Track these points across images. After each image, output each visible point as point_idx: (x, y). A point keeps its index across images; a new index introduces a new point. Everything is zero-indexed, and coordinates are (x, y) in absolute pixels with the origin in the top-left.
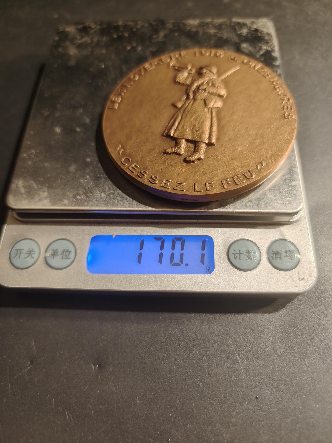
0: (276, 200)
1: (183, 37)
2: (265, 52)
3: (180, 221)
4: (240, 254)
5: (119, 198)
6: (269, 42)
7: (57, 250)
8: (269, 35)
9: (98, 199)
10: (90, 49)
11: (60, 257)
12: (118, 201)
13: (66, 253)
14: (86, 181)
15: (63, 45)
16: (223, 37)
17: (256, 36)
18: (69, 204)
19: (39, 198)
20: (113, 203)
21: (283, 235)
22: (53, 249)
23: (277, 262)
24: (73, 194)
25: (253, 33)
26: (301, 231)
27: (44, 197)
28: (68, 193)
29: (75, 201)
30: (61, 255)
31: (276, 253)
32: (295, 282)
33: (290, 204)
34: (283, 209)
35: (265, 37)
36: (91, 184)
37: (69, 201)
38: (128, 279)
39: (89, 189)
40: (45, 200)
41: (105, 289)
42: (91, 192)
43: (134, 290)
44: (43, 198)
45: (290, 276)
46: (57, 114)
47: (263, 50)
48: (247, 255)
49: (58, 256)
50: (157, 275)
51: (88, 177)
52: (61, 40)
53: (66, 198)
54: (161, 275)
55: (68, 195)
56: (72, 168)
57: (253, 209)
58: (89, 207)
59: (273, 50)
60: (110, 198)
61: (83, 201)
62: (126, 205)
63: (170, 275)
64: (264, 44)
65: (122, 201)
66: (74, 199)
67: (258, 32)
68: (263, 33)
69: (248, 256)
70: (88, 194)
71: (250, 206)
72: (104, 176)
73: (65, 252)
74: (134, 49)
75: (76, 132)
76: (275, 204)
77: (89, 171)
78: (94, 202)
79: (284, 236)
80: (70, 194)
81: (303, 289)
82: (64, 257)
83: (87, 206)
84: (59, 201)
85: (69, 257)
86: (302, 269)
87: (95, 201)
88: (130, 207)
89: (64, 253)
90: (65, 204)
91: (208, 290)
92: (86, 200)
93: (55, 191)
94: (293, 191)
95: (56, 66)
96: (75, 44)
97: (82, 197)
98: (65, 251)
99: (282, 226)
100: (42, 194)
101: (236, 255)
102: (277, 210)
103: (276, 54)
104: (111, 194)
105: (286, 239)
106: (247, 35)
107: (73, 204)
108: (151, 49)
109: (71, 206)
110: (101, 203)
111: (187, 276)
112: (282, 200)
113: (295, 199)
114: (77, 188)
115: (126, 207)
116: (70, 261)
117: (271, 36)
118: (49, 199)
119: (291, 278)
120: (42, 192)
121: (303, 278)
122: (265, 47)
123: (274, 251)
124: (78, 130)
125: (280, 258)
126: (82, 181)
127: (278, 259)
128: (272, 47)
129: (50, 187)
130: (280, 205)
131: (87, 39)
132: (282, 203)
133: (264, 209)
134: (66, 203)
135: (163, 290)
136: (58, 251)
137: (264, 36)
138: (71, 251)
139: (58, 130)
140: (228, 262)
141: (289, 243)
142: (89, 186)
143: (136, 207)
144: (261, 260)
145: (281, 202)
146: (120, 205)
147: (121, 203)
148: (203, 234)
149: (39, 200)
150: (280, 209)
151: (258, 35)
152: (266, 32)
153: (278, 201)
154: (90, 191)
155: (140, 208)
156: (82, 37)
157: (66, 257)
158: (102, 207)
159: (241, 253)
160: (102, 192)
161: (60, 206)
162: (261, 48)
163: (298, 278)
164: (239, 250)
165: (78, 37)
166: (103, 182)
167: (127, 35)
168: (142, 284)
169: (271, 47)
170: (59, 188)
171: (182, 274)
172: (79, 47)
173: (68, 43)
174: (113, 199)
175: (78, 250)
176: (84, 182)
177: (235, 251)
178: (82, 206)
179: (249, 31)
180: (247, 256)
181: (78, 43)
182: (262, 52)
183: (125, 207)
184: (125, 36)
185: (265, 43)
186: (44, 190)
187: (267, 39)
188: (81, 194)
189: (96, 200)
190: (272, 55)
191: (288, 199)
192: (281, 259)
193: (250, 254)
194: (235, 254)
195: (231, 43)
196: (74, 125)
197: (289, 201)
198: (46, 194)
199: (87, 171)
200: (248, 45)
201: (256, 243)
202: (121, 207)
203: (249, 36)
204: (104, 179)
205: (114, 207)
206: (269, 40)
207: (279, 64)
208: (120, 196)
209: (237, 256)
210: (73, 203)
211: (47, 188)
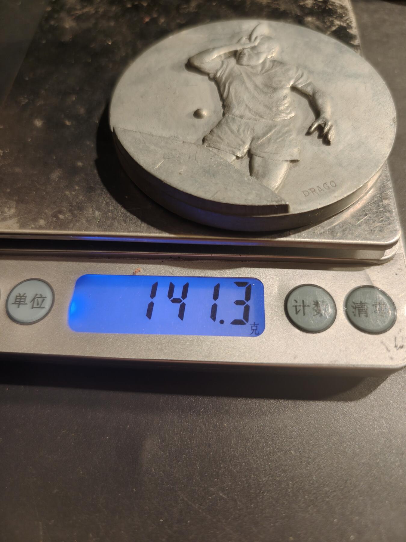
0: (359, 225)
1: (223, 7)
2: (338, 28)
3: (213, 256)
4: (304, 306)
5: (121, 218)
6: (344, 16)
7: (25, 295)
8: (342, 7)
9: (89, 219)
10: (93, 21)
11: (29, 305)
12: (119, 222)
13: (38, 300)
14: (74, 193)
15: (56, 16)
16: (279, 9)
17: (325, 8)
18: (47, 226)
19: (3, 217)
20: (112, 224)
21: (369, 279)
22: (19, 294)
23: (362, 321)
24: (53, 212)
25: (321, 4)
26: (396, 274)
27: (10, 215)
28: (47, 211)
29: (55, 221)
30: (31, 302)
31: (360, 306)
32: (389, 351)
33: (381, 232)
34: (370, 240)
35: (338, 11)
36: (81, 197)
37: (47, 222)
38: (130, 342)
39: (77, 206)
40: (10, 219)
41: (94, 356)
42: (81, 208)
43: (139, 358)
44: (8, 217)
45: (382, 342)
46: (40, 102)
47: (335, 25)
48: (316, 308)
49: (26, 304)
50: (175, 337)
51: (77, 188)
52: (54, 11)
53: (42, 217)
54: (181, 337)
55: (45, 213)
56: (55, 175)
57: (324, 238)
58: (76, 230)
59: (350, 26)
60: (107, 218)
61: (67, 221)
62: (131, 228)
63: (195, 337)
64: (336, 18)
65: (125, 222)
66: (55, 219)
67: (329, 4)
68: (335, 6)
69: (316, 311)
70: (75, 212)
71: (321, 234)
72: (100, 186)
73: (37, 298)
74: (154, 21)
75: (64, 125)
76: (359, 231)
77: (79, 180)
78: (82, 224)
79: (371, 281)
80: (49, 212)
81: (402, 362)
82: (35, 306)
83: (72, 229)
84: (32, 222)
85: (41, 307)
86: (401, 332)
87: (85, 222)
88: (136, 232)
89: (36, 300)
90: (40, 225)
91: (254, 362)
92: (72, 220)
93: (27, 207)
94: (386, 212)
95: (44, 42)
96: (73, 15)
97: (67, 216)
98: (37, 296)
99: (367, 267)
100: (6, 211)
101: (298, 308)
102: (362, 240)
103: (354, 31)
104: (109, 212)
105: (375, 285)
106: (313, 7)
107: (52, 227)
108: (179, 21)
109: (50, 229)
110: (94, 225)
111: (222, 338)
112: (369, 226)
113: (389, 224)
114: (60, 203)
115: (130, 230)
116: (43, 312)
117: (347, 9)
118: (18, 218)
119: (384, 345)
120: (8, 208)
121: (402, 345)
122: (337, 23)
123: (357, 304)
124: (68, 123)
125: (365, 315)
126: (67, 193)
127: (363, 315)
128: (348, 22)
129: (21, 201)
130: (366, 233)
131: (89, 9)
132: (369, 229)
133: (342, 238)
134: (42, 225)
135: (184, 359)
136: (26, 297)
137: (336, 8)
138: (45, 298)
139: (38, 123)
140: (286, 319)
141: (378, 293)
142: (77, 201)
143: (146, 232)
144: (337, 316)
145: (367, 228)
146: (122, 228)
147: (123, 225)
148: (247, 277)
149: (2, 219)
150: (365, 239)
151: (328, 7)
152: (339, 4)
153: (362, 227)
154: (78, 207)
155: (152, 232)
156: (83, 7)
157: (38, 306)
158: (94, 231)
159: (306, 306)
160: (96, 209)
161: (32, 228)
162: (332, 23)
163: (394, 346)
164: (303, 301)
165: (78, 7)
166: (98, 195)
167: (145, 4)
168: (151, 350)
169: (346, 22)
170: (34, 202)
171: (214, 335)
172: (78, 19)
173: (63, 15)
174: (111, 219)
175: (56, 296)
176: (71, 194)
177: (297, 302)
178: (65, 229)
179: (315, 2)
180: (314, 310)
181: (77, 13)
182: (334, 28)
183: (128, 232)
184: (142, 5)
185: (338, 18)
186: (11, 205)
187: (341, 12)
188: (65, 211)
189: (87, 221)
190: (348, 32)
191: (378, 224)
192: (367, 316)
193: (319, 307)
194: (296, 306)
195: (290, 15)
196: (63, 116)
197: (380, 227)
198: (13, 211)
199: (77, 179)
200: (314, 19)
201: (329, 290)
202: (123, 232)
203: (316, 8)
204: (101, 190)
205: (113, 231)
206: (343, 13)
207: (358, 43)
208: (122, 215)
209: (300, 310)
210: (53, 224)
211: (15, 203)
